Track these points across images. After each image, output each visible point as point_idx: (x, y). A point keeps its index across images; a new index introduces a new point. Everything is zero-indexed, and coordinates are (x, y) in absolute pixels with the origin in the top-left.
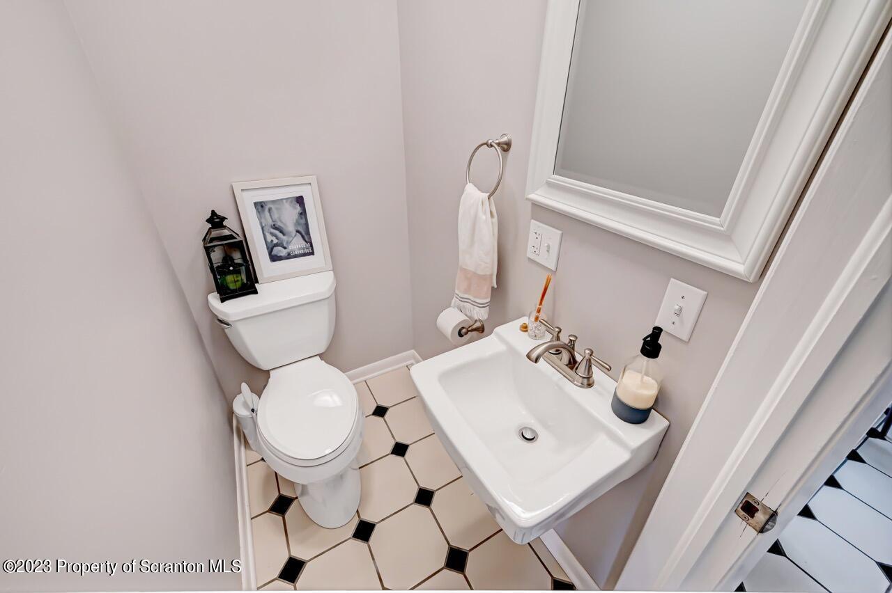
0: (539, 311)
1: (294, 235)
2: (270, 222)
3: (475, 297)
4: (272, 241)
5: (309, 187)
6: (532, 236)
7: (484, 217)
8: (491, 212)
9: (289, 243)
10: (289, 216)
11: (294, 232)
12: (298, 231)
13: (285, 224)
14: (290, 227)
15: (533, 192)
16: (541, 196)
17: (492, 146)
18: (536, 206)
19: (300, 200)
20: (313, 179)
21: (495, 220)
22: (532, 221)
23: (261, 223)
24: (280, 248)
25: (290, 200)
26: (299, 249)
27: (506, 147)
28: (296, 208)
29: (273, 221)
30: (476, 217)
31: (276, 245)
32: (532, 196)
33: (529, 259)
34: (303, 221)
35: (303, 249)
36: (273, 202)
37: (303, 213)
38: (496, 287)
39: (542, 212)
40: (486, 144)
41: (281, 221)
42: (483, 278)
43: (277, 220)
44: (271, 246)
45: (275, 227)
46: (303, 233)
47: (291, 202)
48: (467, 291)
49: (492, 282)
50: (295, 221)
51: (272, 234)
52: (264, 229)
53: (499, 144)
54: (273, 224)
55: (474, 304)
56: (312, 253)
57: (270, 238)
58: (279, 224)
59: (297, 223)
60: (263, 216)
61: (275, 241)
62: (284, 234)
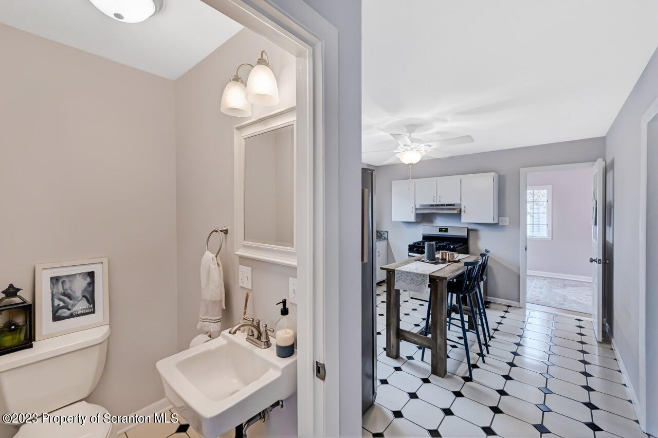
0: (245, 314)
1: (80, 299)
2: (61, 290)
3: (211, 316)
4: (59, 305)
5: (101, 265)
6: (240, 273)
7: (214, 266)
8: (218, 264)
9: (73, 306)
10: (79, 286)
11: (81, 297)
12: (84, 296)
13: (74, 292)
14: (78, 293)
15: (237, 251)
16: (241, 252)
17: (217, 231)
18: (241, 257)
19: (91, 275)
20: (105, 261)
21: (221, 268)
22: (240, 266)
23: (52, 292)
24: (64, 310)
25: (82, 275)
26: (82, 309)
27: (226, 232)
28: (85, 279)
29: (64, 290)
30: (209, 267)
31: (62, 308)
32: (237, 253)
33: (241, 287)
34: (90, 289)
35: (86, 309)
36: (68, 276)
37: (92, 284)
38: (225, 308)
39: (244, 260)
40: (215, 231)
41: (70, 290)
42: (215, 302)
43: (69, 289)
44: (56, 309)
45: (64, 294)
46: (89, 297)
47: (83, 276)
48: (206, 314)
49: (222, 305)
50: (83, 289)
51: (60, 300)
52: (55, 296)
53: (221, 231)
54: (63, 292)
55: (211, 321)
56: (94, 312)
57: (57, 302)
58: (69, 292)
59: (85, 290)
60: (55, 287)
61: (62, 304)
62: (71, 299)
